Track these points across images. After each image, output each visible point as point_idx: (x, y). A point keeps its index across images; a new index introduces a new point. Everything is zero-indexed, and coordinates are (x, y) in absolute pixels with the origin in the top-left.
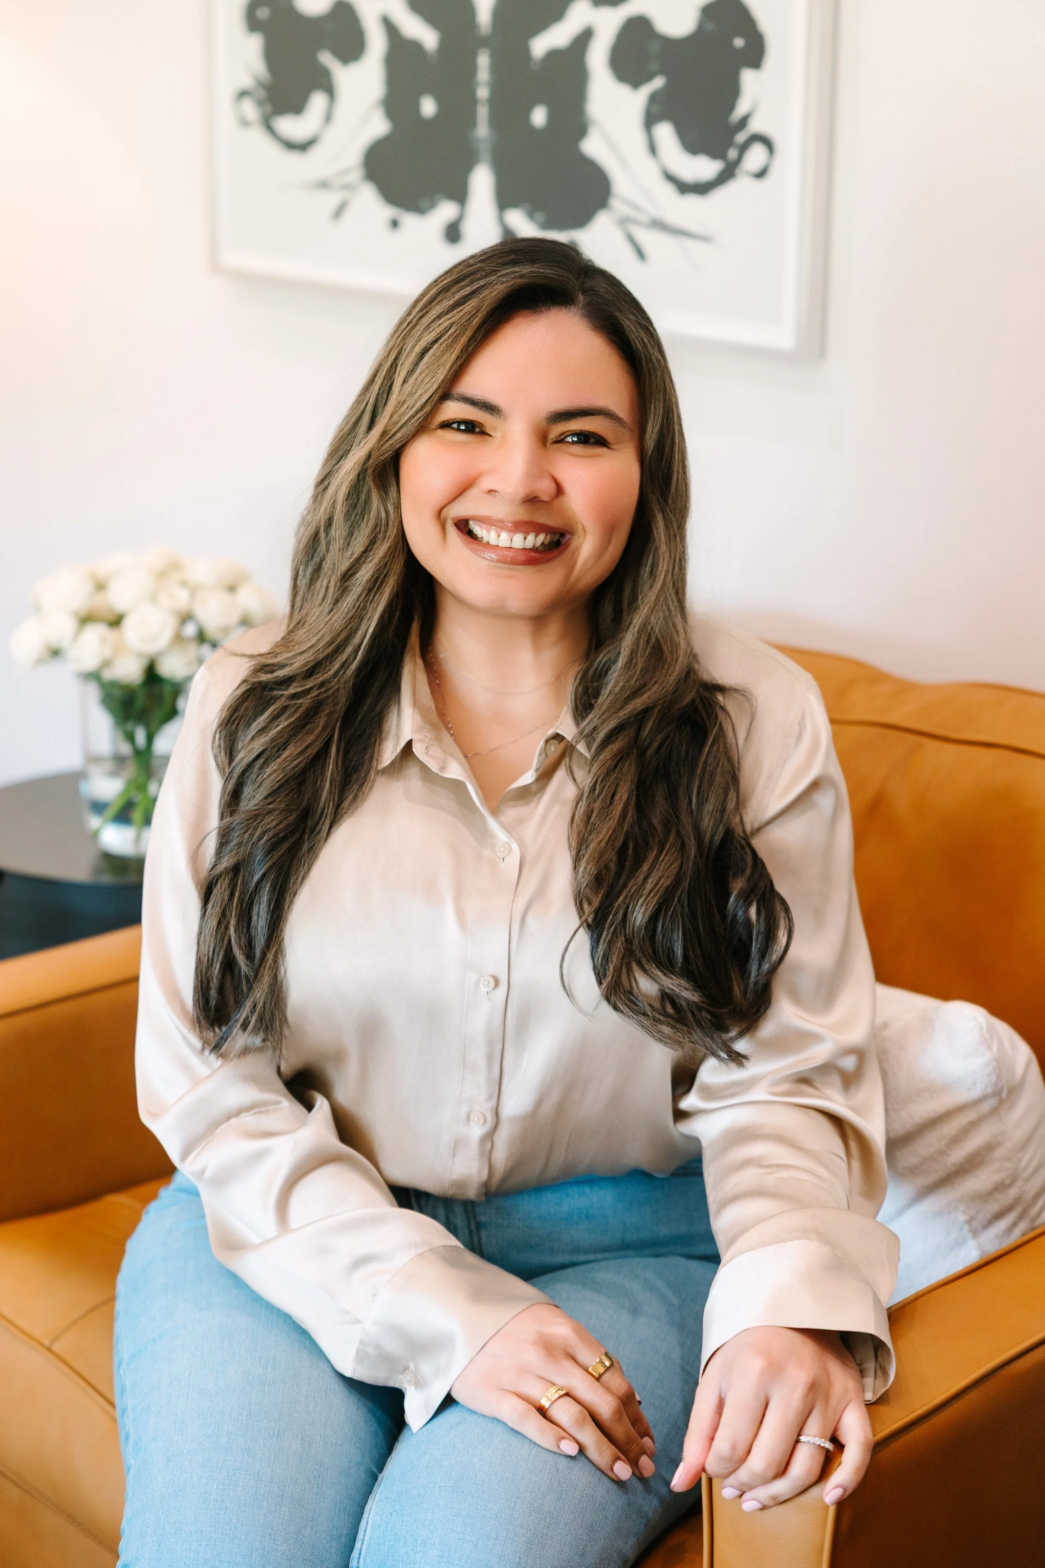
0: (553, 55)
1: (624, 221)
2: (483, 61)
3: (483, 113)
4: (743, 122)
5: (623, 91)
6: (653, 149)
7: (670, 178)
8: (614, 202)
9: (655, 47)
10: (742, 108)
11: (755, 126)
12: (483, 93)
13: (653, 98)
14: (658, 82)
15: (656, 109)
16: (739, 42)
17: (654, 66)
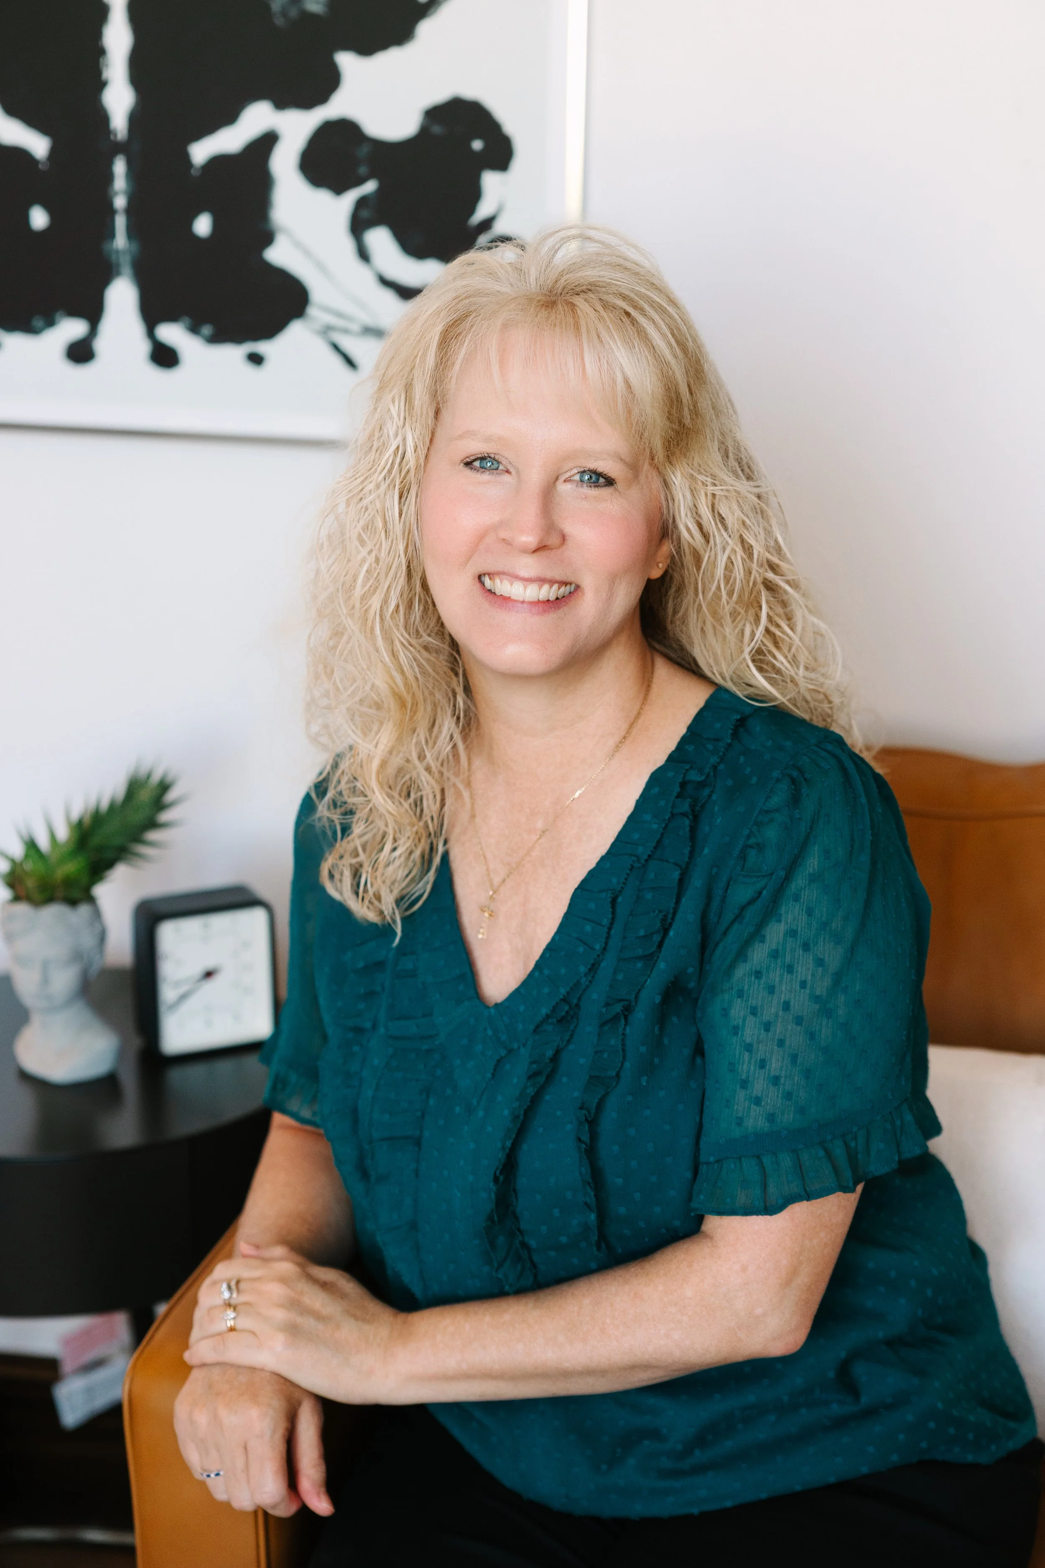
0: (218, 162)
1: (326, 331)
2: (120, 167)
3: (120, 222)
4: (487, 224)
5: (323, 196)
6: (363, 255)
7: (386, 282)
8: (312, 311)
9: (364, 151)
10: (483, 211)
11: (500, 228)
12: (120, 202)
13: (361, 203)
14: (370, 187)
15: (365, 214)
16: (477, 145)
17: (363, 170)
